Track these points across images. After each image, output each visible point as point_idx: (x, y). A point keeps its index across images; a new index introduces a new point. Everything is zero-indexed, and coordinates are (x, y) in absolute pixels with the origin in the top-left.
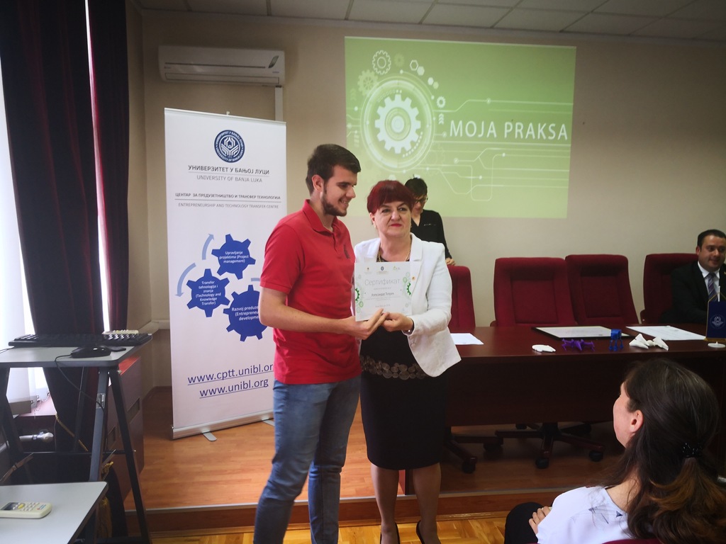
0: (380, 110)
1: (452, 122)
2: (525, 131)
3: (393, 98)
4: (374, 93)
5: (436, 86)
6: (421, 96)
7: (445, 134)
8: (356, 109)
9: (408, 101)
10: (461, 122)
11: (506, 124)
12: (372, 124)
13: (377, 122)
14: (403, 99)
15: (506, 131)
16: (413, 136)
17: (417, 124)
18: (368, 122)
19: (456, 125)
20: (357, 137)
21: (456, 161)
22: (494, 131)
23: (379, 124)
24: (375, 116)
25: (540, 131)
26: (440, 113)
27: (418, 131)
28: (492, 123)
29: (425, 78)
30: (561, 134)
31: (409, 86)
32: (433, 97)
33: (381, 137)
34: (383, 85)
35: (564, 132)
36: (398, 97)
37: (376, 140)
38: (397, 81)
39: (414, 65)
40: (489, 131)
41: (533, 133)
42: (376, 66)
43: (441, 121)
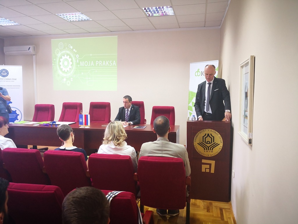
0: (61, 60)
1: (81, 62)
2: (102, 64)
3: (64, 56)
4: (59, 55)
5: (76, 51)
6: (72, 55)
7: (79, 66)
8: (55, 60)
9: (68, 56)
10: (83, 62)
11: (97, 61)
12: (59, 64)
13: (60, 63)
14: (67, 56)
15: (97, 64)
16: (70, 67)
17: (71, 63)
18: (58, 63)
19: (82, 63)
20: (55, 67)
21: (82, 73)
22: (93, 64)
23: (61, 63)
24: (60, 61)
25: (107, 63)
26: (77, 60)
27: (71, 65)
28: (92, 62)
29: (73, 49)
30: (114, 64)
31: (68, 52)
32: (75, 55)
33: (61, 67)
34: (62, 52)
35: (115, 63)
36: (66, 56)
37: (60, 68)
38: (65, 51)
39: (70, 46)
40: (92, 64)
41: (105, 64)
42: (60, 47)
43: (78, 62)
